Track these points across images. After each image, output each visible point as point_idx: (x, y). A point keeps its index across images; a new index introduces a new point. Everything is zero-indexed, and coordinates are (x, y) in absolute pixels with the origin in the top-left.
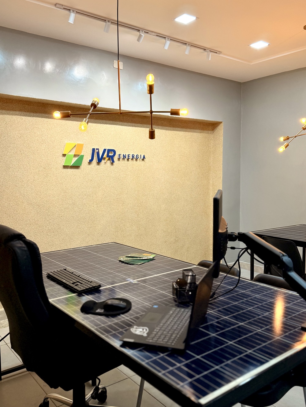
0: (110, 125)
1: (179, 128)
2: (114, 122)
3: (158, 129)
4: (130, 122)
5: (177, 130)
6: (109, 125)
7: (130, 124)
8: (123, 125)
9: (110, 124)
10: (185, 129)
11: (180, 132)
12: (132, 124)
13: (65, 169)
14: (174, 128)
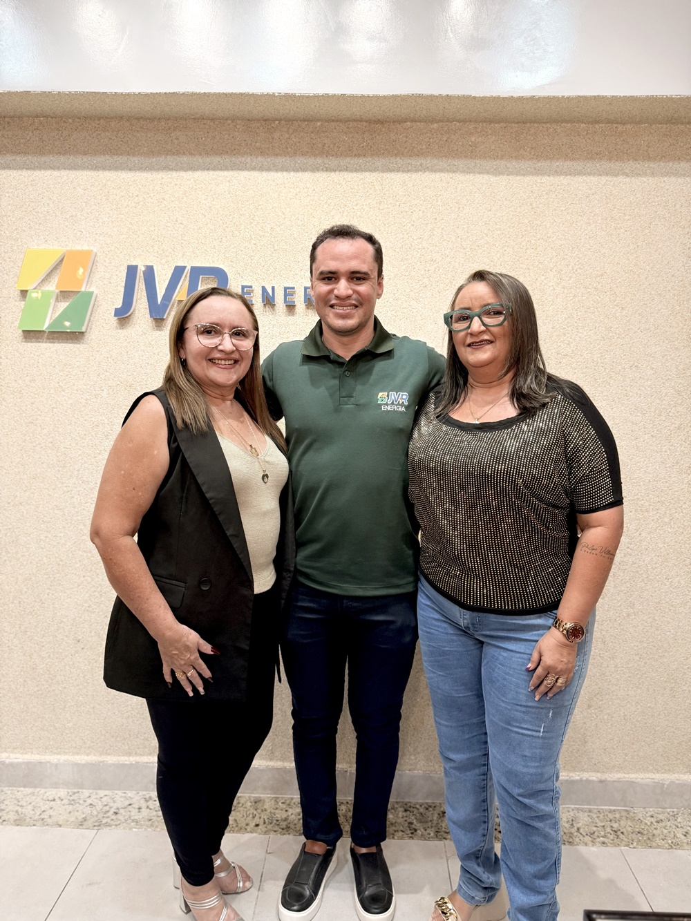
0: (211, 172)
1: (573, 159)
2: (227, 160)
3: (448, 171)
4: (303, 155)
5: (558, 173)
6: (206, 173)
7: (300, 160)
8: (269, 170)
9: (208, 169)
10: (607, 165)
11: (580, 179)
12: (310, 161)
13: (29, 344)
14: (541, 164)
